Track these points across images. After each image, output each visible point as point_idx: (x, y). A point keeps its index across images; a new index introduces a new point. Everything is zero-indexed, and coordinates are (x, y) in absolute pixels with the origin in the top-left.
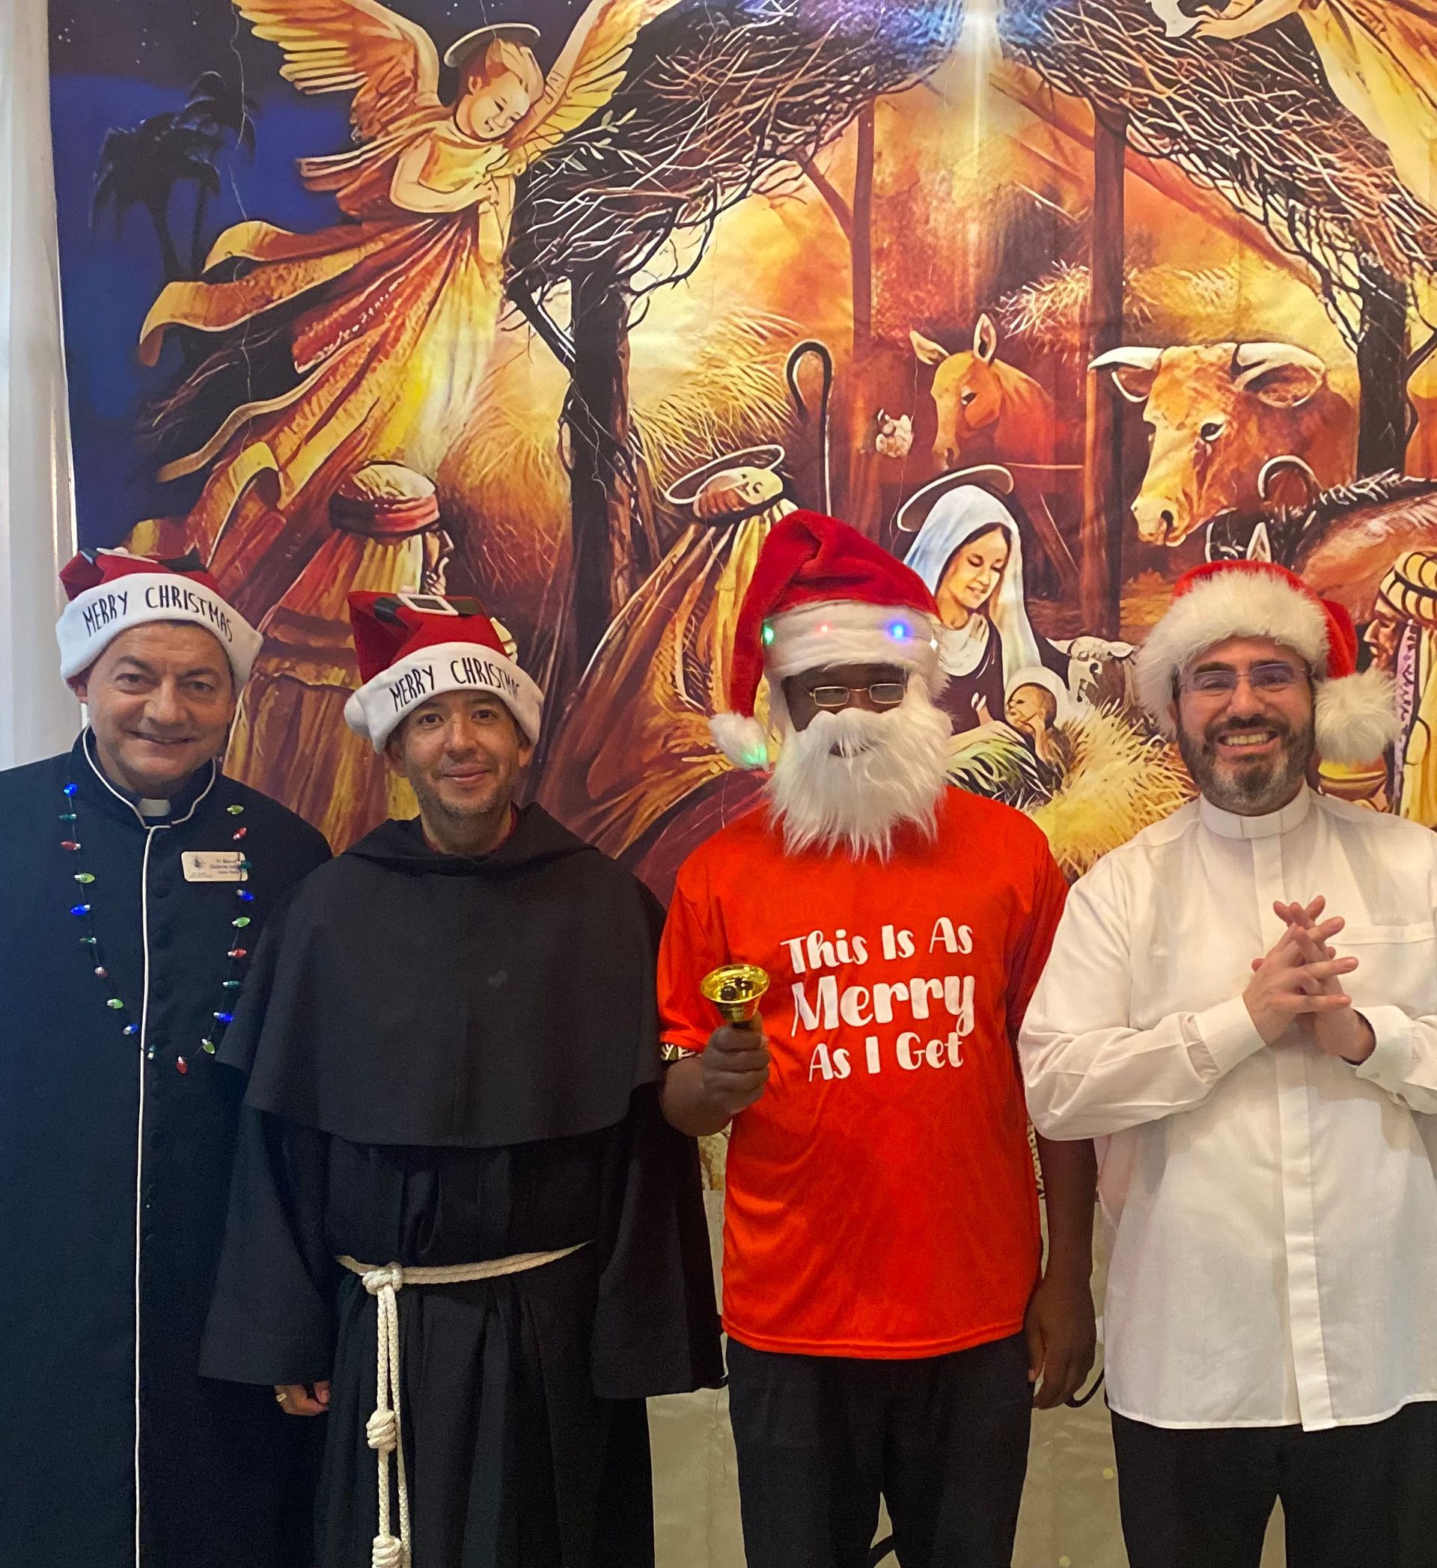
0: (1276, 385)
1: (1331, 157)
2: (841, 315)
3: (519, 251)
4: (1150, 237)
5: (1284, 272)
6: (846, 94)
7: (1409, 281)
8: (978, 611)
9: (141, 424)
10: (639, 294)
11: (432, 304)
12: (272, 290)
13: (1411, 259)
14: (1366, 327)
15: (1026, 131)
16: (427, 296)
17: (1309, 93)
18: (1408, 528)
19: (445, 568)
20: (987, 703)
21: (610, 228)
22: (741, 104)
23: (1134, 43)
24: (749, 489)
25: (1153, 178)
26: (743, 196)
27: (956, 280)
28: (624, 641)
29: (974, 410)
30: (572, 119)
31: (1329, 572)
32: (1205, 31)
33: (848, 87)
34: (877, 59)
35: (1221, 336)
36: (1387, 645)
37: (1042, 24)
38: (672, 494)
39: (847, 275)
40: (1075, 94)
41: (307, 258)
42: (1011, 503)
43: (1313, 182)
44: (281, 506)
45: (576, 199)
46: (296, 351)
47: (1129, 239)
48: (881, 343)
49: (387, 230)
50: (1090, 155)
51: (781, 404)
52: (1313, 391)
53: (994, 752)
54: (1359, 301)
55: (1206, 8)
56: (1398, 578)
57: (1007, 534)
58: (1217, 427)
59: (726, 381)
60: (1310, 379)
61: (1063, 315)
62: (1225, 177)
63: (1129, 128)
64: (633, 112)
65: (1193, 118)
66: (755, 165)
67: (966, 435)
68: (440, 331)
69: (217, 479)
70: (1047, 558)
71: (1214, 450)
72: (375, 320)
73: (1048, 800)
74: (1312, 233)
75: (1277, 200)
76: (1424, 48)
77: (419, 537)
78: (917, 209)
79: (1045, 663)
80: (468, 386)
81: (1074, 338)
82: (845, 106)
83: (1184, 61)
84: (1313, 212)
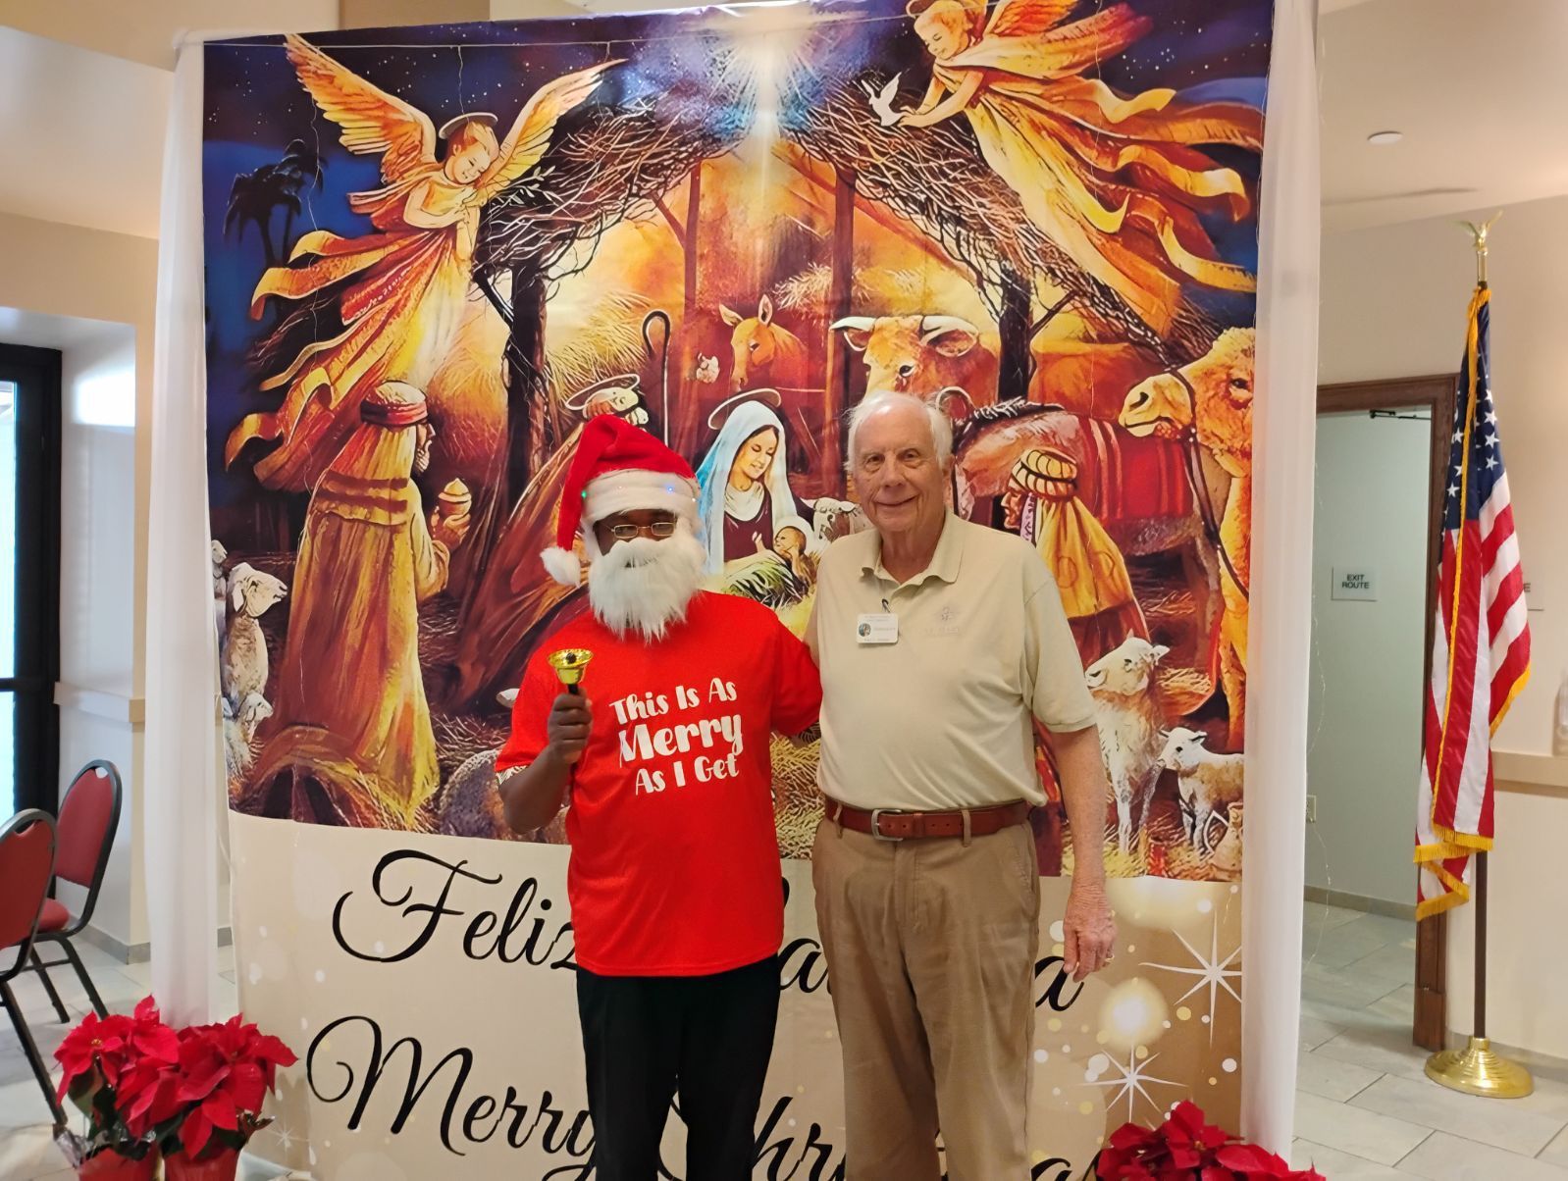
0: (947, 343)
1: (983, 200)
2: (677, 294)
3: (481, 253)
4: (869, 249)
5: (953, 272)
6: (685, 158)
7: (1032, 278)
8: (758, 480)
9: (251, 355)
10: (553, 280)
11: (427, 284)
12: (330, 274)
13: (1034, 265)
14: (1005, 307)
15: (795, 183)
16: (424, 279)
17: (971, 161)
18: (1029, 434)
19: (430, 447)
20: (763, 539)
21: (537, 239)
22: (619, 164)
23: (861, 129)
24: (618, 401)
25: (871, 212)
26: (619, 220)
27: (748, 274)
28: (537, 494)
29: (758, 356)
30: (516, 172)
31: (980, 461)
32: (906, 122)
33: (685, 155)
34: (703, 137)
35: (913, 311)
36: (1016, 508)
37: (806, 117)
38: (570, 403)
39: (681, 270)
40: (824, 160)
41: (352, 254)
42: (780, 413)
43: (972, 216)
44: (332, 407)
45: (516, 221)
46: (343, 312)
47: (856, 251)
48: (702, 312)
49: (401, 238)
50: (832, 198)
51: (639, 349)
52: (971, 347)
53: (766, 569)
54: (1001, 291)
55: (907, 108)
56: (1023, 466)
57: (776, 432)
58: (910, 368)
59: (604, 334)
60: (968, 339)
61: (815, 296)
62: (916, 212)
63: (858, 181)
64: (553, 168)
65: (898, 175)
66: (627, 200)
67: (752, 369)
68: (430, 302)
69: (294, 390)
70: (802, 449)
71: (908, 382)
72: (392, 293)
73: (799, 601)
74: (971, 248)
75: (949, 227)
76: (1044, 133)
77: (414, 428)
78: (725, 229)
79: (799, 514)
80: (447, 335)
81: (821, 310)
82: (683, 166)
83: (893, 141)
84: (972, 235)
